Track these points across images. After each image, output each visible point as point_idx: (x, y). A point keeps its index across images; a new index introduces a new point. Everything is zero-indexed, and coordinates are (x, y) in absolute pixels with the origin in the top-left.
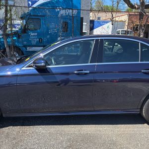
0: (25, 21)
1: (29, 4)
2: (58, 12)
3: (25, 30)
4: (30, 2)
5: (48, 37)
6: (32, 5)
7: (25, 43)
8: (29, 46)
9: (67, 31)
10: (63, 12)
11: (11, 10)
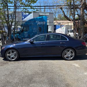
0: (22, 27)
1: (22, 18)
2: (37, 23)
3: (22, 31)
4: (23, 17)
5: (32, 34)
6: (24, 18)
7: (22, 37)
8: (24, 38)
9: (41, 31)
10: (39, 23)
11: (17, 23)
